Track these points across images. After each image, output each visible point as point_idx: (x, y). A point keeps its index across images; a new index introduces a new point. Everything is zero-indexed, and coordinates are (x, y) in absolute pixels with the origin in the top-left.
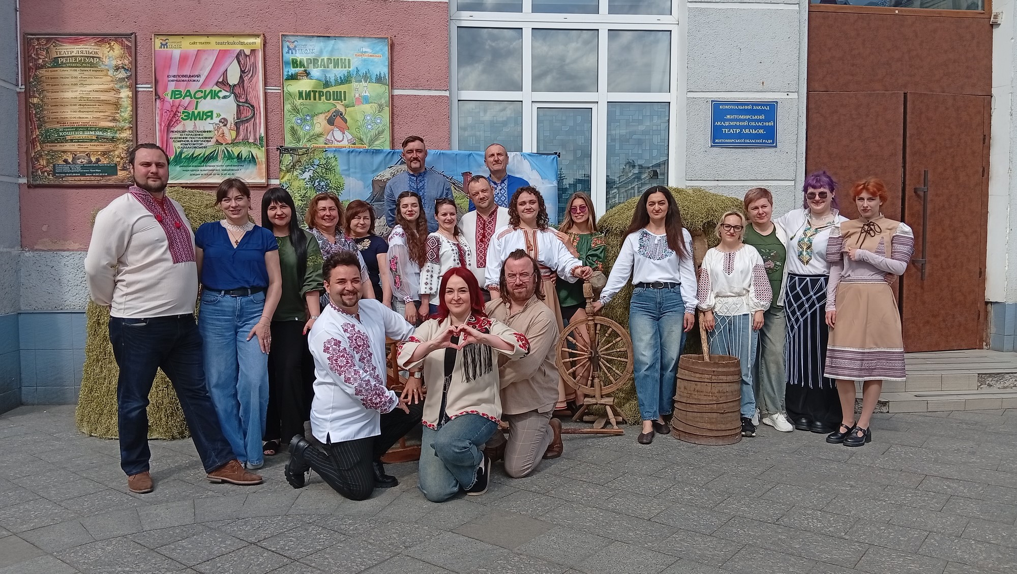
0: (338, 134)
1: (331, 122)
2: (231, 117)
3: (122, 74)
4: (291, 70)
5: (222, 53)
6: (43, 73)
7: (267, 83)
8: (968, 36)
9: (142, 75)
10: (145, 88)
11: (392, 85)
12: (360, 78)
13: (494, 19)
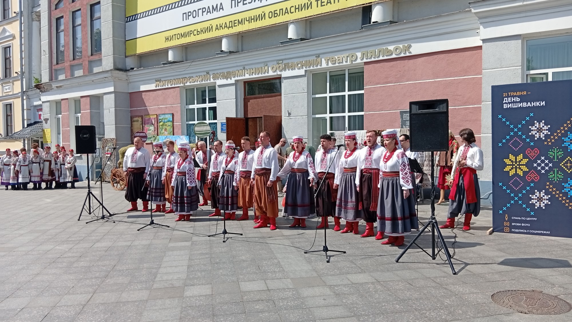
0: (166, 132)
1: (165, 130)
2: (153, 130)
3: (141, 123)
4: (160, 121)
5: (152, 118)
6: (133, 123)
7: (157, 123)
8: (278, 100)
9: (143, 123)
10: (144, 125)
11: (173, 122)
12: (169, 121)
13: (191, 107)
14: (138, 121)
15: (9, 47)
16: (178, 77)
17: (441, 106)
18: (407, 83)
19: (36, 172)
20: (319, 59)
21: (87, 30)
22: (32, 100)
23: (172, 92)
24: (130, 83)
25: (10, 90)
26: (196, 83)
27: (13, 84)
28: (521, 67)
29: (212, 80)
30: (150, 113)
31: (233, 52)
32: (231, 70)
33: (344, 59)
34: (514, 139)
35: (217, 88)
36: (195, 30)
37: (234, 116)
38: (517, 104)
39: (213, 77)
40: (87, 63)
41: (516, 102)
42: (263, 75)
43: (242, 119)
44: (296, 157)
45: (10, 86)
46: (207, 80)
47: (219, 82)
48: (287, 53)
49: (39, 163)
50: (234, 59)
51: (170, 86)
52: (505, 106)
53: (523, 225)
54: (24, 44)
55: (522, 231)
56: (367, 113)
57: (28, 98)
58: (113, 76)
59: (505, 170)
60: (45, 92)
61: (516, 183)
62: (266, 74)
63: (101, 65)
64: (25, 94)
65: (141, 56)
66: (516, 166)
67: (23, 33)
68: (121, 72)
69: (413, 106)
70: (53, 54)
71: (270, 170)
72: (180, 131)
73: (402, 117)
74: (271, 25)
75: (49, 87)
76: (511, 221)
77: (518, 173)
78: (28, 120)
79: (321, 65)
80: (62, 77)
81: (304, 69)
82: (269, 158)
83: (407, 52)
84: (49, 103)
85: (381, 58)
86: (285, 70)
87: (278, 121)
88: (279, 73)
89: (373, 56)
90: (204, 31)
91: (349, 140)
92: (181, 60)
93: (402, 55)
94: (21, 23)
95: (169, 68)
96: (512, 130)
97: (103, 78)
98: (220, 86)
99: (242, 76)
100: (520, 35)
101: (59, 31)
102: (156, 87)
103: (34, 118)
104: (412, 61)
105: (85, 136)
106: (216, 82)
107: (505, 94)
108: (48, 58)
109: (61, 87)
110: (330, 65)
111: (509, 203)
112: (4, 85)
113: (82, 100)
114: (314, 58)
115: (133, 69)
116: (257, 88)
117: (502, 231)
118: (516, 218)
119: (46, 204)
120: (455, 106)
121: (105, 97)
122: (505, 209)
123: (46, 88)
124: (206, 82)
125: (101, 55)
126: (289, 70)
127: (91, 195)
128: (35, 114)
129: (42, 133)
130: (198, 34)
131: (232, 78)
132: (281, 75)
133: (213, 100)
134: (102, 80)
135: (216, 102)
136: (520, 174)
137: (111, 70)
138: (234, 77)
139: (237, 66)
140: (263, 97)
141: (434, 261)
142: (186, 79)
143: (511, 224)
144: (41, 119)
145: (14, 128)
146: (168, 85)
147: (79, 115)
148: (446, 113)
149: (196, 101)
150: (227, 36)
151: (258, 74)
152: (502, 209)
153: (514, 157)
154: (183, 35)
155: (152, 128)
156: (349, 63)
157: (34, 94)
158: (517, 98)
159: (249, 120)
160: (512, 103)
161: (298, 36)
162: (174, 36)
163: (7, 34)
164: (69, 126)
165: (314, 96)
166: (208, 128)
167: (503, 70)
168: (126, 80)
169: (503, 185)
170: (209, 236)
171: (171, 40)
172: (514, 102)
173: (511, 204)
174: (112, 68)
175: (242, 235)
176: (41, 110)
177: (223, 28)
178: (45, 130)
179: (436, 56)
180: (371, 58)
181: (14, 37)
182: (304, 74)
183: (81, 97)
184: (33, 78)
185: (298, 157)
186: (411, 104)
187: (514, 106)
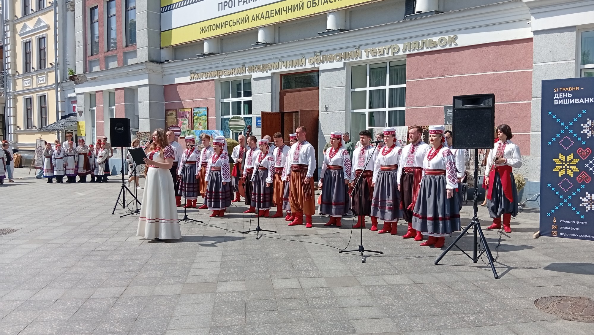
0: (200, 126)
1: (199, 124)
2: (188, 124)
3: (176, 117)
4: (195, 114)
5: (187, 112)
6: (167, 117)
7: (192, 117)
8: (315, 94)
9: (178, 116)
10: (178, 119)
11: (208, 116)
12: (203, 115)
13: (226, 100)
14: (172, 115)
15: (44, 38)
16: (213, 70)
17: (487, 101)
18: (453, 76)
19: (71, 165)
20: (359, 52)
21: (122, 21)
22: (66, 92)
23: (207, 85)
24: (165, 75)
25: (44, 82)
26: (231, 76)
27: (48, 75)
28: (574, 61)
29: (247, 73)
30: (185, 106)
31: (270, 44)
32: (267, 62)
33: (385, 51)
34: (565, 138)
35: (252, 81)
36: (231, 21)
37: (269, 110)
38: (569, 100)
39: (249, 70)
40: (122, 54)
41: (568, 98)
42: (300, 68)
43: (277, 114)
44: (332, 153)
45: (44, 78)
46: (242, 73)
47: (255, 75)
48: (325, 45)
49: (74, 156)
50: (271, 51)
51: (204, 79)
52: (556, 103)
53: (572, 229)
54: (59, 35)
55: (571, 235)
56: (409, 108)
57: (63, 90)
58: (147, 69)
59: (554, 170)
60: (79, 84)
61: (566, 185)
62: (303, 67)
63: (135, 57)
64: (60, 86)
65: (176, 48)
66: (565, 167)
67: (57, 23)
68: (156, 64)
69: (456, 100)
70: (87, 45)
71: (307, 166)
72: (215, 125)
73: (446, 113)
74: (309, 15)
75: (83, 79)
76: (559, 224)
77: (568, 173)
78: (62, 112)
79: (361, 58)
80: (96, 69)
81: (343, 61)
82: (306, 154)
83: (453, 44)
84: (83, 95)
85: (425, 50)
86: (323, 63)
87: (315, 116)
88: (317, 66)
89: (416, 47)
90: (240, 21)
91: (389, 136)
92: (216, 52)
93: (448, 47)
94: (56, 14)
95: (204, 60)
96: (563, 128)
97: (137, 70)
98: (256, 79)
99: (278, 69)
100: (575, 27)
101: (93, 22)
102: (191, 80)
103: (68, 110)
104: (457, 54)
105: (119, 129)
106: (251, 75)
107: (556, 90)
108: (82, 49)
109: (95, 78)
110: (371, 57)
111: (558, 205)
112: (38, 76)
113: (116, 92)
114: (354, 50)
115: (168, 61)
116: (293, 81)
117: (549, 235)
118: (565, 221)
119: (80, 197)
120: (503, 102)
121: (139, 89)
122: (553, 211)
123: (80, 80)
124: (242, 75)
125: (135, 47)
126: (327, 62)
127: (125, 189)
128: (69, 107)
129: (77, 125)
130: (233, 25)
131: (268, 70)
132: (318, 68)
133: (248, 94)
134: (136, 72)
135: (251, 96)
136: (570, 175)
137: (146, 62)
138: (270, 70)
139: (273, 58)
140: (300, 91)
141: (475, 264)
142: (221, 71)
143: (559, 228)
144: (75, 111)
145: (49, 120)
146: (203, 78)
147: (114, 107)
148: (492, 109)
149: (231, 95)
150: (263, 27)
151: (295, 67)
152: (550, 212)
153: (564, 157)
154: (218, 26)
155: (186, 122)
156: (390, 55)
157: (69, 86)
158: (569, 93)
159: (285, 114)
160: (563, 99)
161: (337, 27)
162: (209, 27)
163: (42, 24)
164: (103, 119)
165: (353, 90)
166: (243, 123)
167: (555, 64)
168: (161, 72)
169: (552, 186)
170: (243, 233)
171: (206, 31)
172: (565, 98)
173: (560, 207)
174: (147, 60)
175: (275, 232)
176: (75, 102)
177: (260, 19)
178: (80, 123)
179: (483, 49)
180: (414, 50)
181: (49, 28)
182: (342, 66)
183: (115, 89)
184: (67, 69)
185: (335, 154)
186: (455, 98)
187: (565, 102)
